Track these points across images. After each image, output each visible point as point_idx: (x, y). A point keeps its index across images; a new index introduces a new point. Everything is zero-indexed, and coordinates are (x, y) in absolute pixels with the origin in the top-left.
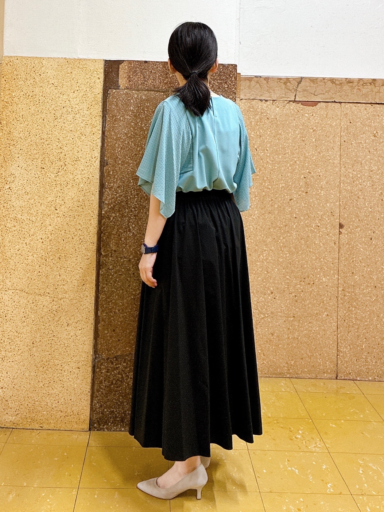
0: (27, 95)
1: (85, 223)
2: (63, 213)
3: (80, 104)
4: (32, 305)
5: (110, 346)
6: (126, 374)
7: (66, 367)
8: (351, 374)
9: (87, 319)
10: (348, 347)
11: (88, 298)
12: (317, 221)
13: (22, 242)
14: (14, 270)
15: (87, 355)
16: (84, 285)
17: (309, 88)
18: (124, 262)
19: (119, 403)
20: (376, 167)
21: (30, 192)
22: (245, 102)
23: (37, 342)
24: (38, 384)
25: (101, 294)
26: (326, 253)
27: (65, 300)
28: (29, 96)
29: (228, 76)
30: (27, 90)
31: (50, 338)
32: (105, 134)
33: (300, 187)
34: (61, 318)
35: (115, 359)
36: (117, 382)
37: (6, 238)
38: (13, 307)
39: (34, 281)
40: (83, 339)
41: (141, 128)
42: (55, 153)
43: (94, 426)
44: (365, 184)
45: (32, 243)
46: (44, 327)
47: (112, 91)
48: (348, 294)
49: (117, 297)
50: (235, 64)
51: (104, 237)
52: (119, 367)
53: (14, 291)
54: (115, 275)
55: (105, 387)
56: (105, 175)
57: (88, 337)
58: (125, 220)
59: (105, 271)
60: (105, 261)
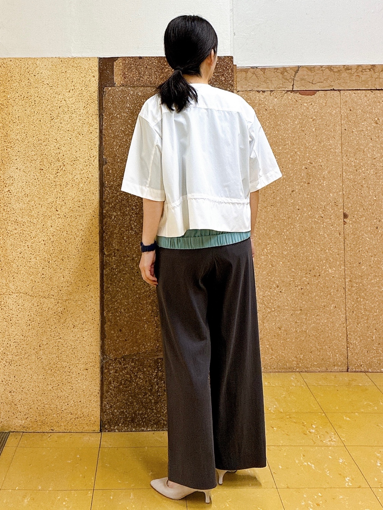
0: (23, 96)
1: (87, 223)
2: (64, 214)
3: (75, 103)
4: (37, 308)
5: (117, 346)
6: (135, 374)
7: (74, 369)
8: (363, 366)
9: (93, 319)
10: (358, 339)
11: (93, 299)
12: (320, 212)
13: (24, 245)
14: (17, 273)
15: (95, 357)
16: (88, 285)
17: (306, 77)
18: (127, 261)
19: (129, 403)
20: (379, 154)
21: (29, 194)
22: (242, 94)
23: (44, 345)
24: (47, 387)
25: (106, 294)
26: (331, 244)
27: (70, 302)
28: (24, 97)
29: (224, 69)
30: (22, 92)
31: (57, 341)
32: (102, 132)
33: (301, 178)
34: (66, 320)
35: (123, 360)
36: (125, 382)
37: (8, 241)
38: (18, 311)
39: (38, 284)
40: (90, 340)
42: (53, 153)
43: (105, 427)
44: (369, 173)
45: (34, 245)
46: (51, 329)
47: (108, 89)
48: (355, 285)
49: (122, 297)
50: (231, 56)
51: (106, 237)
52: (127, 367)
53: (18, 294)
54: (119, 275)
55: (114, 388)
56: (104, 174)
57: (95, 338)
58: (127, 219)
59: (109, 271)
60: (108, 260)
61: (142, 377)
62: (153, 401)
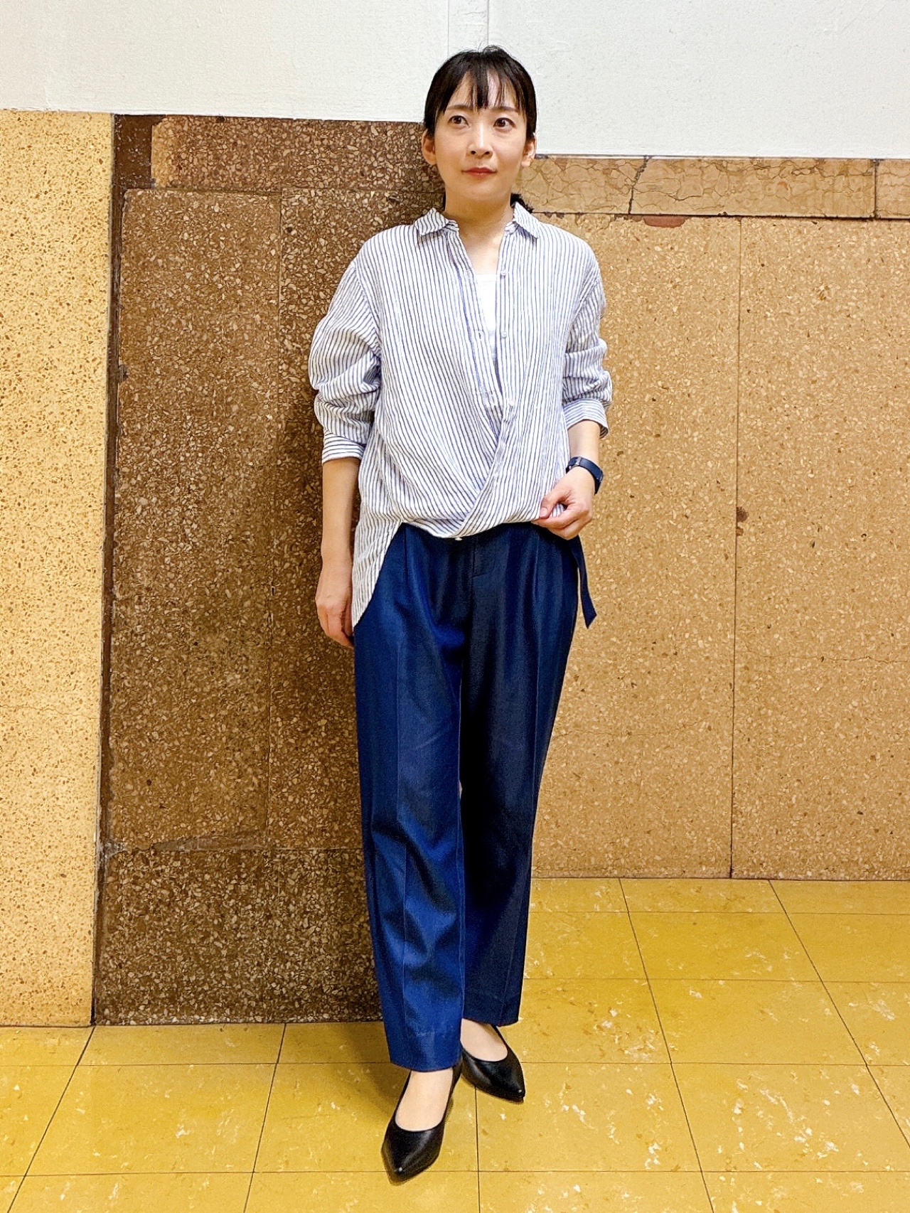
1: (73, 522)
2: (18, 499)
3: (52, 227)
5: (141, 821)
6: (181, 887)
7: (33, 875)
9: (81, 755)
11: (82, 706)
15: (83, 845)
16: (72, 673)
17: (663, 182)
18: (170, 616)
19: (164, 958)
20: (825, 372)
25: (114, 696)
27: (26, 712)
32: (117, 300)
34: (16, 756)
35: (152, 852)
36: (157, 906)
40: (72, 805)
41: (211, 285)
43: (103, 1013)
44: (798, 414)
47: (135, 193)
49: (154, 701)
51: (121, 556)
52: (162, 871)
54: (150, 648)
55: (130, 920)
56: (120, 404)
57: (84, 800)
58: (173, 514)
59: (124, 639)
60: (124, 613)
61: (200, 895)
62: (224, 952)
